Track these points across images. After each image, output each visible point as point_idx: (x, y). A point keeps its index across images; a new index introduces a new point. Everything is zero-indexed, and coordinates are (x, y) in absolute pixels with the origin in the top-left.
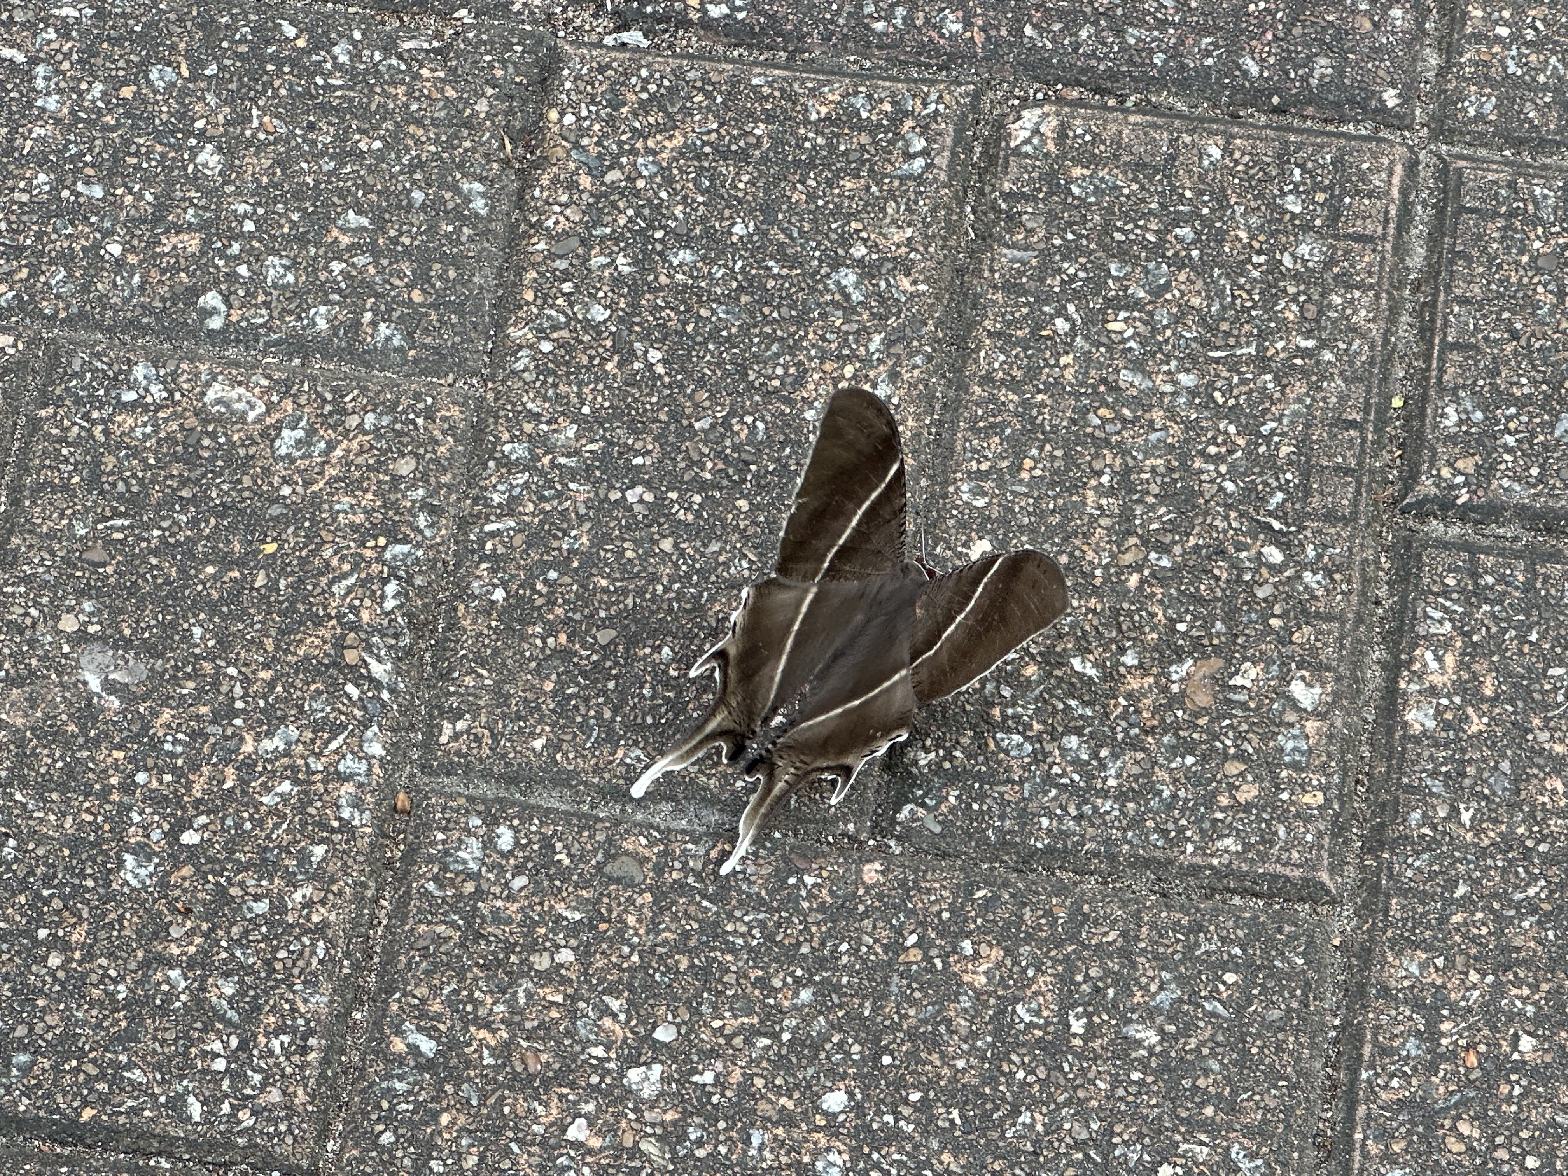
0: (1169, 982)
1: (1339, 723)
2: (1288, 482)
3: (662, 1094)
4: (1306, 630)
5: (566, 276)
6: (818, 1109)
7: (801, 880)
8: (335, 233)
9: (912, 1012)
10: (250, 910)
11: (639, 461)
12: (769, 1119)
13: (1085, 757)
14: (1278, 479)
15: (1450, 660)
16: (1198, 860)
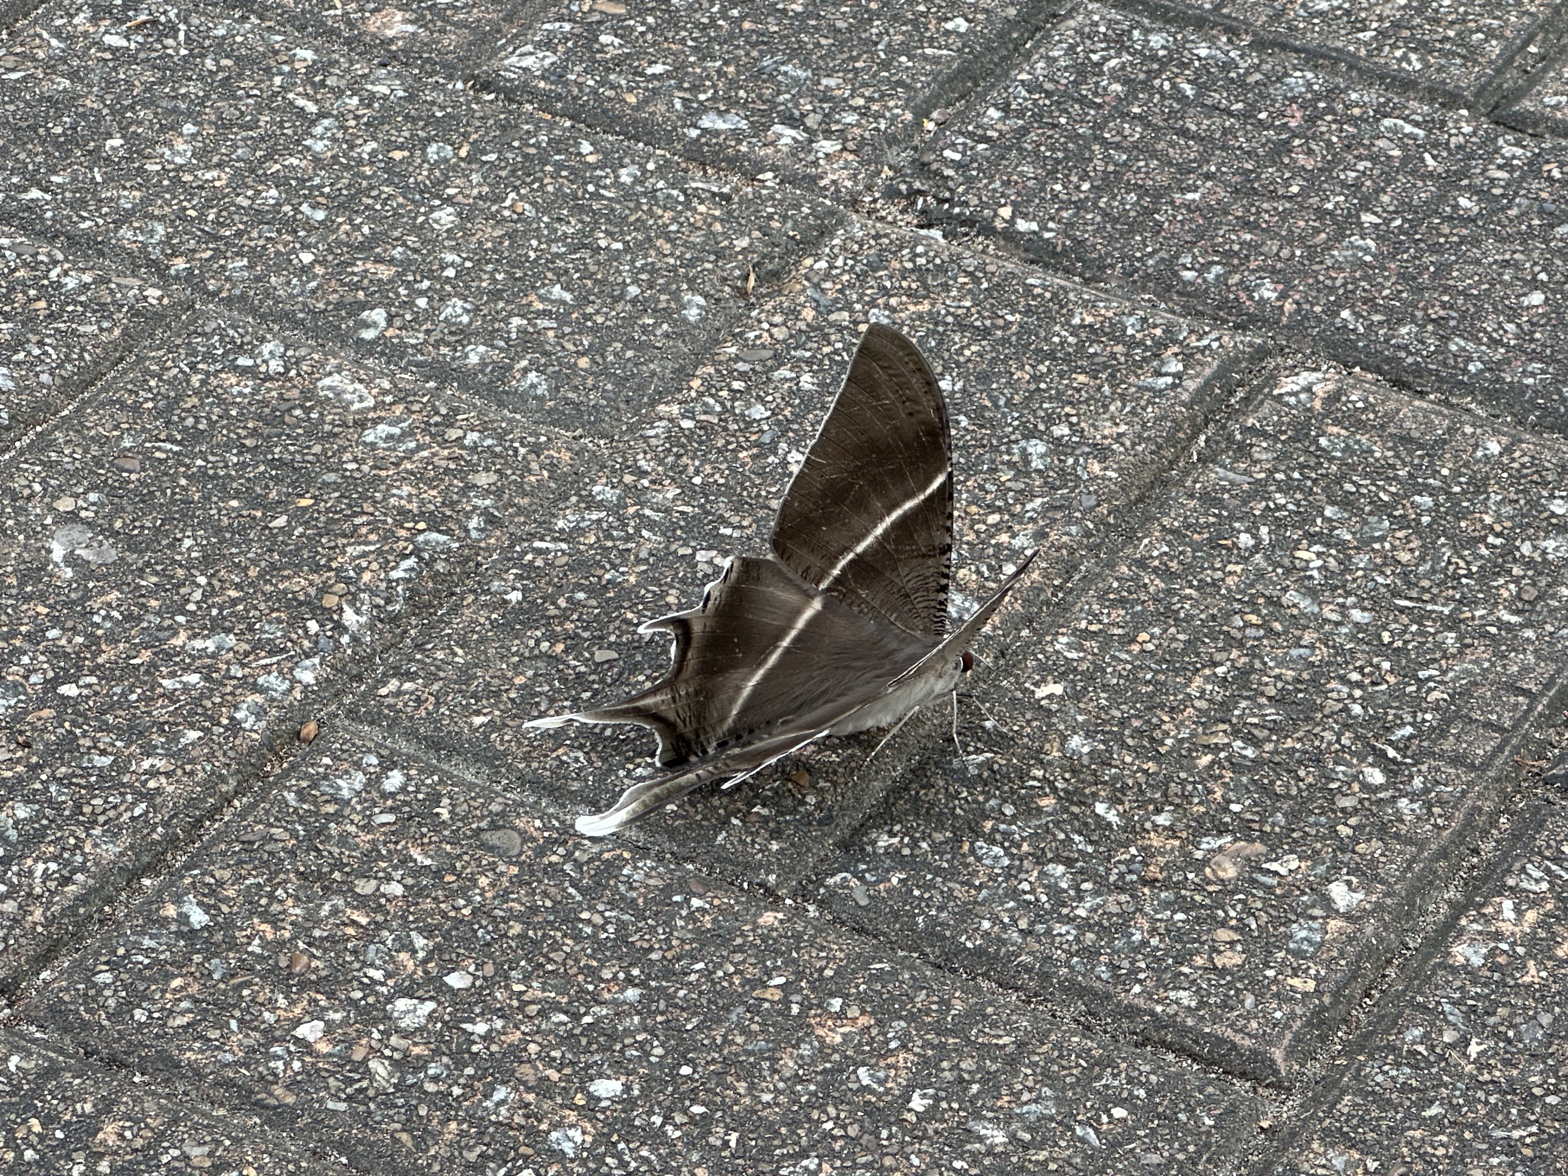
0: (1047, 1098)
1: (1369, 930)
2: (1424, 721)
3: (420, 1029)
4: (1375, 843)
5: (743, 376)
6: (583, 1089)
7: (687, 901)
8: (533, 297)
9: (739, 1040)
10: (90, 761)
11: (728, 531)
12: (524, 1083)
13: (1064, 885)
14: (1415, 717)
15: (1531, 916)
16: (1141, 1002)
